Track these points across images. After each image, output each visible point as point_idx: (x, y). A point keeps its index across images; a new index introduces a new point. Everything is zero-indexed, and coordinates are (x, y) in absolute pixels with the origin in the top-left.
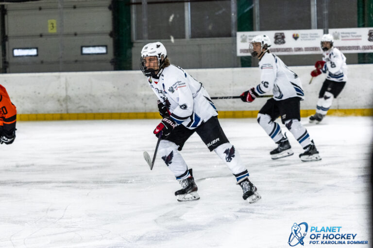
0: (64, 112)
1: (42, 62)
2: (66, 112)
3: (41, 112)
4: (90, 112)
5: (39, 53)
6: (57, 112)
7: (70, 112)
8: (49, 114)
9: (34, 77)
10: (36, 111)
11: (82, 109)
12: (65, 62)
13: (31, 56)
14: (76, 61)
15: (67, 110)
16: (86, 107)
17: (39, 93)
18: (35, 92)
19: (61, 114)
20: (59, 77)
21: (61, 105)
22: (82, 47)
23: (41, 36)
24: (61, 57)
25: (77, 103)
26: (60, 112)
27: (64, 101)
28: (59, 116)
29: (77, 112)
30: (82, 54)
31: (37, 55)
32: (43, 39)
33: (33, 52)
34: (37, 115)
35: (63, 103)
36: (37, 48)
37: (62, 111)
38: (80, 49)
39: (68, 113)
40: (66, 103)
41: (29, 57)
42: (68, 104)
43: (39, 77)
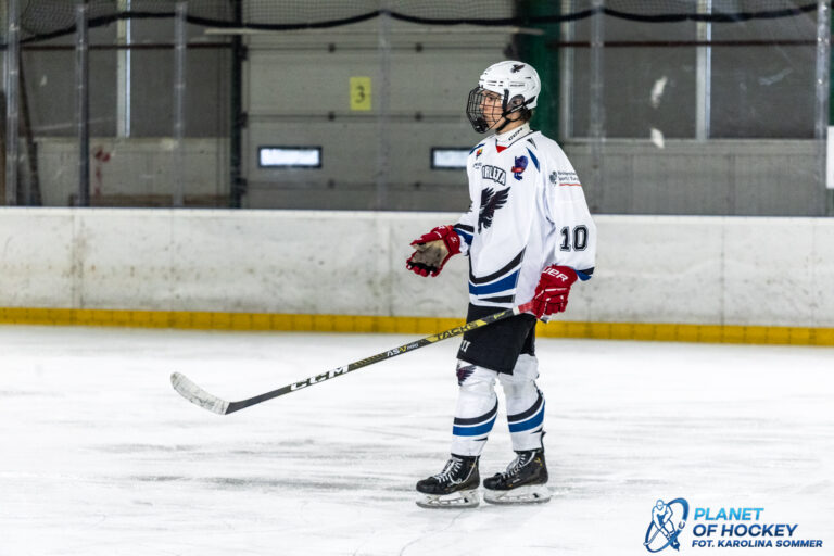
0: (383, 313)
1: (331, 184)
2: (387, 314)
3: (325, 309)
4: (448, 315)
5: (324, 162)
6: (366, 313)
7: (397, 313)
8: (345, 316)
9: (310, 220)
10: (314, 307)
11: (428, 306)
12: (391, 187)
13: (305, 167)
14: (418, 185)
15: (391, 308)
16: (438, 302)
17: (322, 263)
18: (311, 259)
19: (375, 319)
20: (373, 224)
21: (376, 294)
22: (433, 150)
23: (332, 117)
24: (381, 173)
25: (416, 292)
26: (372, 313)
27: (383, 283)
28: (369, 323)
29: (417, 314)
30: (433, 167)
31: (319, 166)
32: (337, 125)
33: (311, 158)
34: (313, 317)
35: (380, 290)
36: (319, 149)
37: (376, 309)
38: (428, 155)
39: (392, 316)
40: (389, 290)
41: (301, 170)
42: (395, 292)
43: (323, 220)
